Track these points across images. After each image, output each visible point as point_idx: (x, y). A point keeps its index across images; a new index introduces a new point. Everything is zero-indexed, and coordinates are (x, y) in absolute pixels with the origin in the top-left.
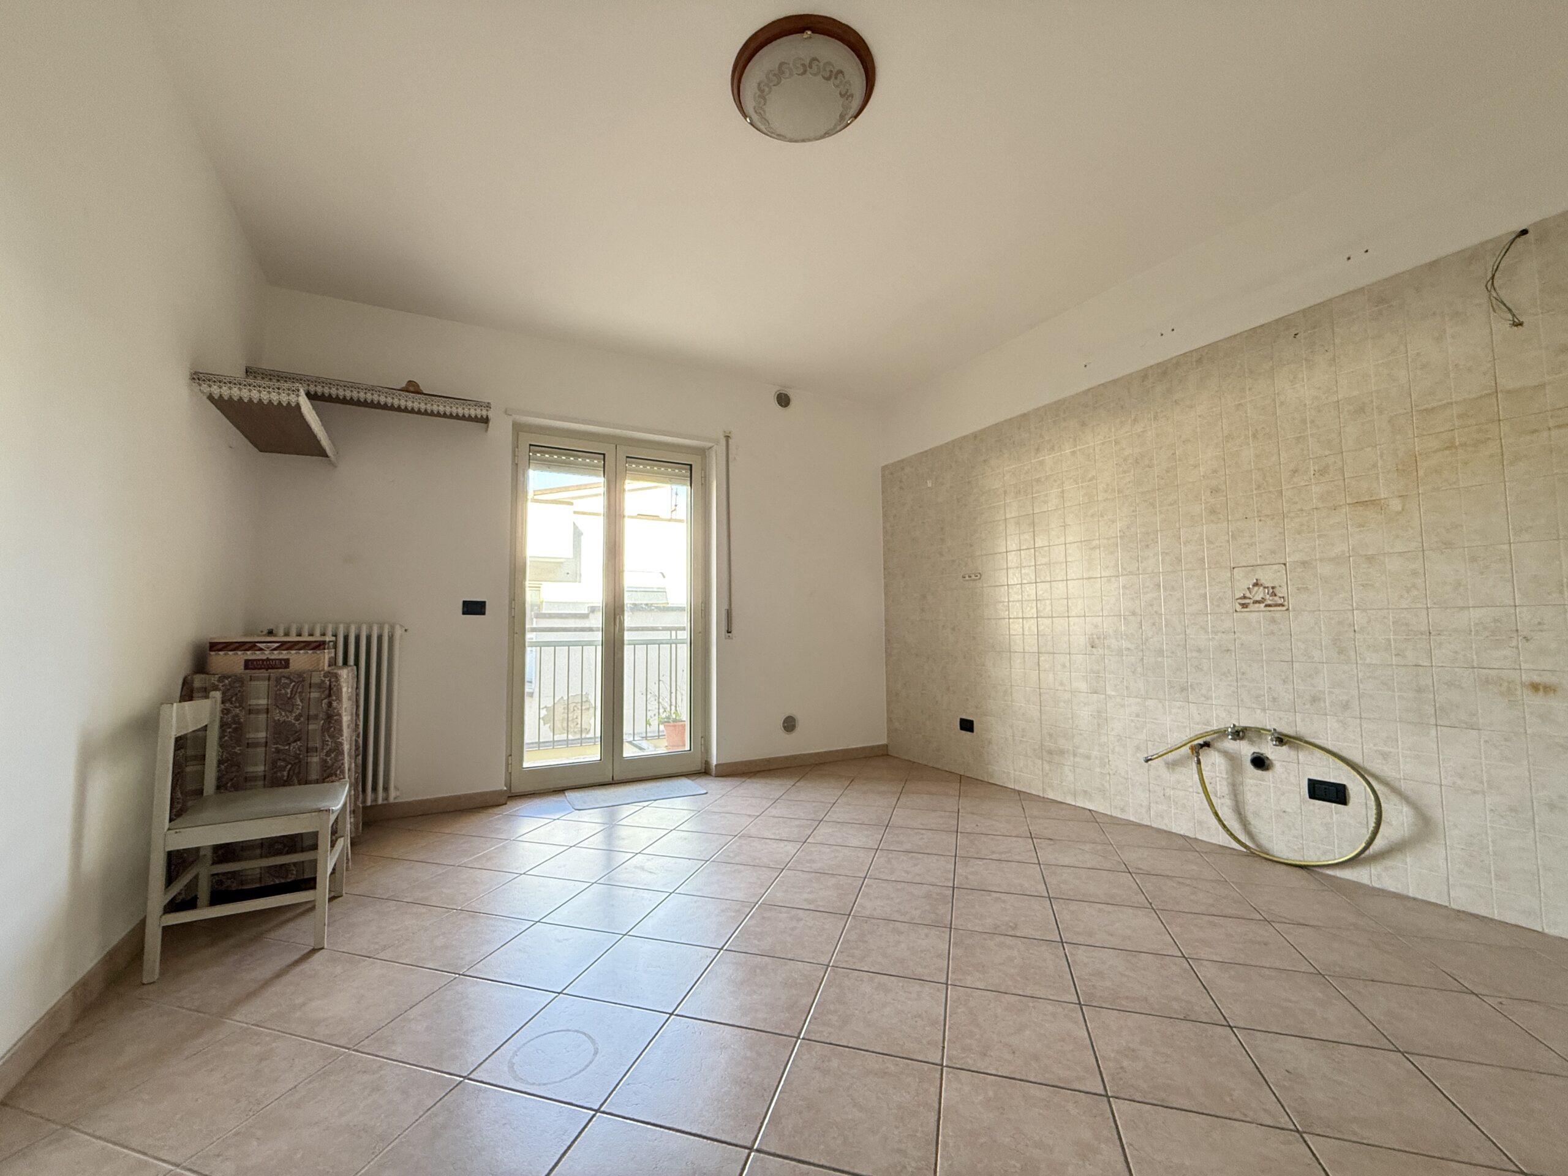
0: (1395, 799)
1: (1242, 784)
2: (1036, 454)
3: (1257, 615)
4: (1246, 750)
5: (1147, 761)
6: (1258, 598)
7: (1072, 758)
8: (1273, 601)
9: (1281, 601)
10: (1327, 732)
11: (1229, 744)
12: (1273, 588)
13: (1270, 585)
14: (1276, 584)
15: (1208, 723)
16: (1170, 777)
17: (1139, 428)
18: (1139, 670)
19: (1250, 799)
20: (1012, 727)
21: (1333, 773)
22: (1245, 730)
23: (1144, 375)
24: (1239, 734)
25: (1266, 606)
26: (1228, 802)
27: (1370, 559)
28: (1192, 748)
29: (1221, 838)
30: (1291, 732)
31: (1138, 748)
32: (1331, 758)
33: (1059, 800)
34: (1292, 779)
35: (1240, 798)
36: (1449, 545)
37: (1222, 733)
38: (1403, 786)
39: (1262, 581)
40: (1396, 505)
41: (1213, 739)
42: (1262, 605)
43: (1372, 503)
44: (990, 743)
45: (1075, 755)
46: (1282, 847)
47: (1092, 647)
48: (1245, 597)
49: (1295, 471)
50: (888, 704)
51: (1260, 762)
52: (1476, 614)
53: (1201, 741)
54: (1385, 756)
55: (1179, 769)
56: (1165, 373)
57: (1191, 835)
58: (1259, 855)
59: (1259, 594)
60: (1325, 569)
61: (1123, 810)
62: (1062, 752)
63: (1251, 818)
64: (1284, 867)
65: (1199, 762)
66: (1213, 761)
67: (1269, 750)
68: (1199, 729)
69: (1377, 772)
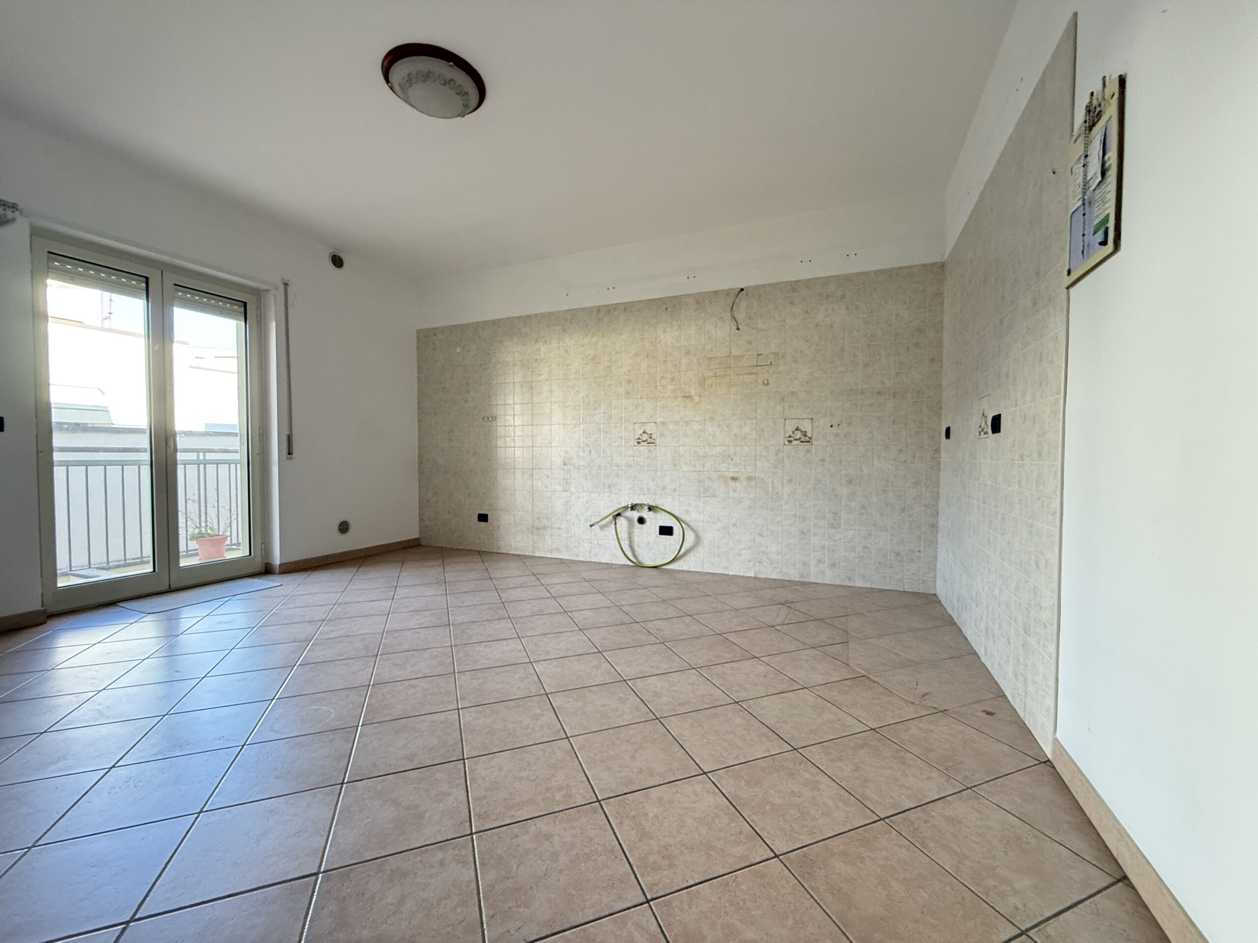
0: (689, 530)
1: (633, 532)
2: (535, 343)
3: (643, 447)
4: (635, 515)
5: (591, 526)
6: (644, 439)
7: (550, 531)
8: (651, 441)
9: (653, 441)
10: (666, 503)
11: (629, 513)
12: (651, 434)
13: (649, 433)
14: (652, 432)
15: (620, 503)
16: (601, 534)
17: (594, 340)
18: (589, 477)
19: (636, 539)
20: (514, 516)
21: (668, 522)
22: (636, 505)
23: (598, 309)
24: (633, 507)
25: (648, 443)
26: (627, 542)
27: (687, 423)
28: (613, 517)
29: (625, 561)
30: (654, 505)
31: (586, 520)
32: (668, 515)
33: (542, 556)
34: (653, 527)
35: (632, 539)
36: (712, 419)
37: (626, 508)
38: (692, 524)
39: (647, 431)
40: (697, 399)
41: (622, 512)
42: (646, 443)
43: (688, 397)
44: (499, 528)
45: (552, 528)
46: (648, 560)
47: (564, 465)
48: (639, 439)
49: (662, 377)
50: (420, 508)
51: (641, 521)
52: (719, 449)
53: (616, 513)
54: (687, 511)
55: (606, 529)
56: (609, 312)
57: (610, 562)
58: (640, 566)
59: (645, 437)
60: (671, 426)
61: (577, 556)
62: (544, 528)
63: (636, 549)
64: (648, 569)
65: (616, 524)
66: (621, 521)
67: (645, 514)
68: (616, 507)
69: (684, 519)
